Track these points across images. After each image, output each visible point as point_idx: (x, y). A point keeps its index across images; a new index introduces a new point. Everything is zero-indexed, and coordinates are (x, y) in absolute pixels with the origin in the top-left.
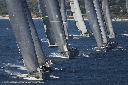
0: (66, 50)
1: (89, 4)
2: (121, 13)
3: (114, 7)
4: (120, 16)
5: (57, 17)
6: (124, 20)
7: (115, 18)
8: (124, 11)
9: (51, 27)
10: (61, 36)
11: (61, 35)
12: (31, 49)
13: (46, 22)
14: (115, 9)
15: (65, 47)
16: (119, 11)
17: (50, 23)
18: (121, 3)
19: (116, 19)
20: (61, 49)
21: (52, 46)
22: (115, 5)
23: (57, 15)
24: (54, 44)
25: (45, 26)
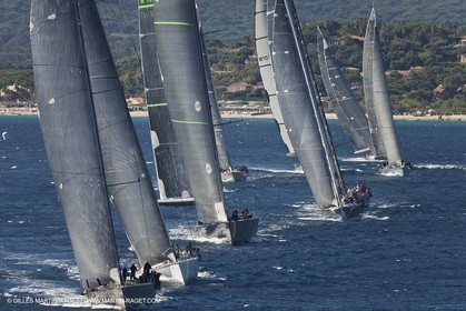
0: (222, 217)
1: (287, 69)
2: (438, 93)
3: (415, 75)
4: (434, 104)
5: (198, 109)
6: (448, 117)
7: (419, 113)
8: (447, 89)
9: (174, 139)
10: (210, 171)
11: (209, 169)
12: (99, 210)
13: (160, 120)
14: (417, 81)
15: (219, 207)
16: (432, 89)
17: (171, 126)
18: (440, 60)
19: (422, 115)
20: (204, 212)
21: (171, 200)
22: (419, 68)
23: (197, 103)
24: (180, 195)
25: (153, 134)
